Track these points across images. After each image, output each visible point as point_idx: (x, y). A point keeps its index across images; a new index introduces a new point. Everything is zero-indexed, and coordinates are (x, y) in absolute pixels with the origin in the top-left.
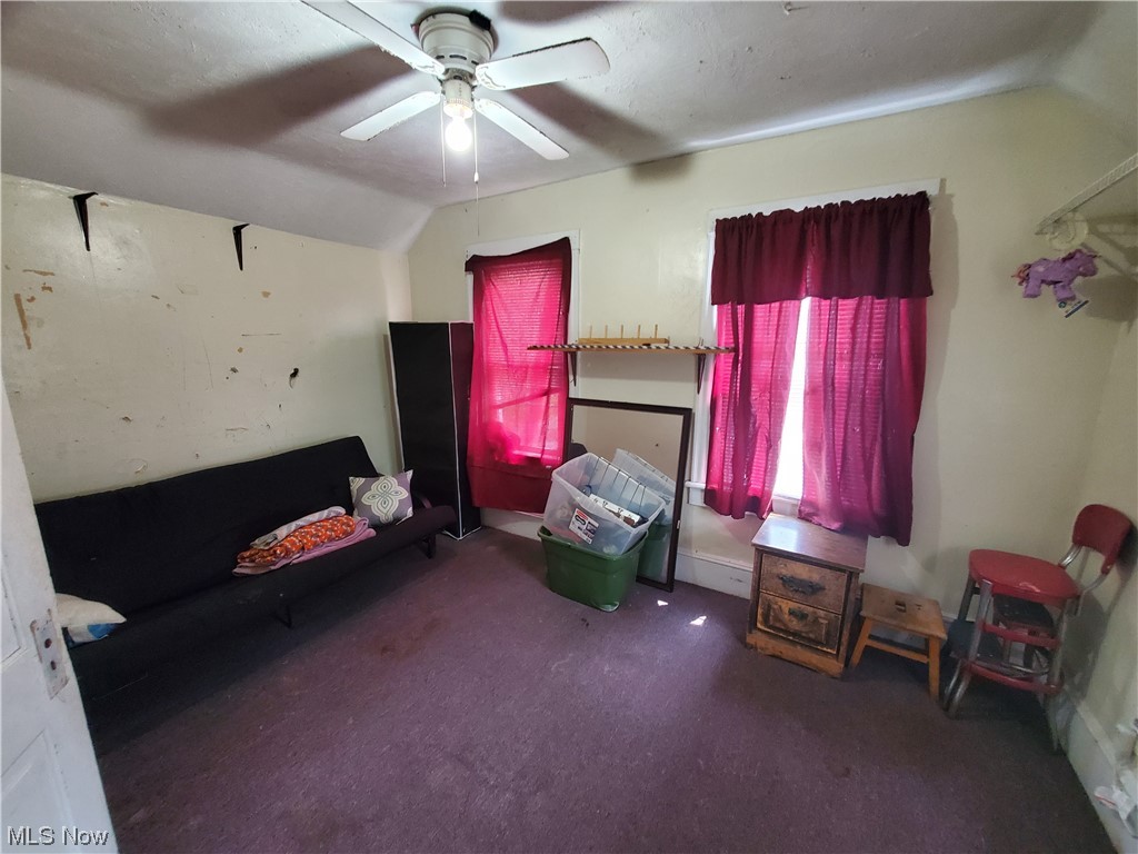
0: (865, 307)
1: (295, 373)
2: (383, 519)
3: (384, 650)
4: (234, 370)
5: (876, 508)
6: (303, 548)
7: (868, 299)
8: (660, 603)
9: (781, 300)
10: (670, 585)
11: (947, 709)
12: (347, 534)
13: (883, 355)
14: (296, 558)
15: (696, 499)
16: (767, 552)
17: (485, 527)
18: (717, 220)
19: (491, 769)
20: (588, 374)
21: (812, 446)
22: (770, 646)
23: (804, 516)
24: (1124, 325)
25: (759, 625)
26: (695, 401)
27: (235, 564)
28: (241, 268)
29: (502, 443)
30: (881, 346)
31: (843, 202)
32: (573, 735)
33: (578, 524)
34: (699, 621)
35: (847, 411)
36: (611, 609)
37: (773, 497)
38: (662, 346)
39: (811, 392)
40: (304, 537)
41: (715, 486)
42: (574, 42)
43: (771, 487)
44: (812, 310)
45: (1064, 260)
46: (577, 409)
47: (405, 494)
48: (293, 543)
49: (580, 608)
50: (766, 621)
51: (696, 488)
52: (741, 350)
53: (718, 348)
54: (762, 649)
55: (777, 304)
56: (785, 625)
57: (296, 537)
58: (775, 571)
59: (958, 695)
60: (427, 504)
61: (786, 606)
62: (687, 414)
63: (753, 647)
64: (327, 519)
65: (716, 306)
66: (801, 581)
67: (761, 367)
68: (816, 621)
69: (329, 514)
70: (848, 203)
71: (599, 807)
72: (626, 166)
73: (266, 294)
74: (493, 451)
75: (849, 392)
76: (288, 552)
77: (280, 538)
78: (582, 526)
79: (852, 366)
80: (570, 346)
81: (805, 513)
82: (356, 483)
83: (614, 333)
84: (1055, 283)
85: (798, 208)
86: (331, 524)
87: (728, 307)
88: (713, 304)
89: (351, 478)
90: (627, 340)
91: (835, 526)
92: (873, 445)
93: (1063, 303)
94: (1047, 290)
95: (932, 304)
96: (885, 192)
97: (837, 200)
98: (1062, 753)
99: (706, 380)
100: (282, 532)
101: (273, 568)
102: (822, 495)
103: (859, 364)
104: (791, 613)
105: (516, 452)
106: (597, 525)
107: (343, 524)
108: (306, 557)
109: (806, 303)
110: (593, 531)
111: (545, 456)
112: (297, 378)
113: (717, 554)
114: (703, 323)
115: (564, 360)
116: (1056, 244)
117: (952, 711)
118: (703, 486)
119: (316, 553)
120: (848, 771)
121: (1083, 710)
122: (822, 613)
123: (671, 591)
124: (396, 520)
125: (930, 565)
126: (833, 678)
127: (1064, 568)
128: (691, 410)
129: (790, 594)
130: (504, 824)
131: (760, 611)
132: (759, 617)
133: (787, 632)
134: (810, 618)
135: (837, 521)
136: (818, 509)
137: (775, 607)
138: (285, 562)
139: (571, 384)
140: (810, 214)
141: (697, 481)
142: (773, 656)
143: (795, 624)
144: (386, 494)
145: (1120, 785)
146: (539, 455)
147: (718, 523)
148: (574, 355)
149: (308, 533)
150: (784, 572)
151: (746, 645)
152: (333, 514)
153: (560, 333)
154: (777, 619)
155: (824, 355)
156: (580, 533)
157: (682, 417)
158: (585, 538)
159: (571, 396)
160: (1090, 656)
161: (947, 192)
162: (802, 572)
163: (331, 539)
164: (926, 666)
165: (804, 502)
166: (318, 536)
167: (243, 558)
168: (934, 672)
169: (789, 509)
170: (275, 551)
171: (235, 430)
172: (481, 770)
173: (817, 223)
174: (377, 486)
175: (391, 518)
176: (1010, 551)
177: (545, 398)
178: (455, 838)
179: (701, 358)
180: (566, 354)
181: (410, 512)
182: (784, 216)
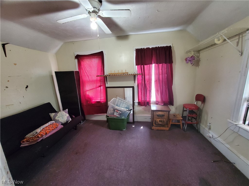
0: (164, 65)
1: (27, 87)
2: (63, 122)
3: (77, 153)
4: (7, 87)
5: (168, 100)
6: (46, 134)
7: (164, 64)
8: (133, 126)
9: (149, 64)
10: (134, 122)
11: (184, 131)
12: (57, 128)
13: (167, 74)
14: (45, 137)
15: (136, 104)
16: (154, 111)
17: (87, 120)
18: (136, 49)
19: (118, 168)
20: (110, 81)
21: (157, 91)
22: (156, 128)
23: (157, 104)
24: (197, 67)
25: (154, 125)
26: (134, 85)
27: (21, 144)
28: (6, 56)
29: (90, 99)
30: (166, 72)
31: (158, 47)
32: (131, 155)
33: (116, 113)
34: (142, 127)
35: (162, 84)
36: (124, 130)
37: (151, 101)
38: (127, 74)
39: (156, 81)
40: (46, 131)
41: (140, 101)
42: (126, 10)
43: (151, 100)
44: (155, 66)
45: (191, 57)
46: (108, 89)
47: (68, 115)
48: (43, 133)
49: (118, 131)
50: (155, 124)
51: (136, 102)
52: (143, 74)
53: (138, 74)
54: (155, 129)
55: (148, 65)
56: (159, 124)
57: (44, 131)
58: (156, 114)
59: (186, 128)
60: (74, 116)
61: (158, 120)
62: (133, 87)
63: (153, 129)
64: (50, 125)
65: (137, 66)
66: (161, 115)
67: (147, 77)
68: (164, 121)
69: (51, 123)
70: (159, 47)
71: (143, 166)
72: (115, 36)
73: (15, 64)
74: (88, 101)
75: (162, 81)
76: (42, 136)
77: (38, 133)
78: (117, 113)
79: (162, 76)
80: (106, 75)
81: (157, 103)
82: (52, 115)
83: (116, 72)
84: (190, 61)
85: (151, 47)
86: (52, 126)
87: (140, 66)
88: (136, 65)
89: (50, 114)
90: (120, 73)
91: (163, 104)
92: (166, 89)
93: (191, 64)
94: (189, 62)
95: (173, 64)
96: (165, 45)
97: (157, 46)
98: (200, 132)
99: (136, 80)
100: (38, 130)
101: (38, 141)
102: (159, 99)
103: (164, 76)
104: (160, 121)
105: (93, 101)
106: (121, 112)
107: (55, 125)
108: (47, 136)
109: (153, 65)
110: (120, 114)
111: (101, 101)
112: (28, 88)
113: (142, 114)
114: (134, 69)
115: (104, 79)
116: (190, 55)
117: (185, 130)
118: (138, 101)
119: (50, 134)
120: (177, 145)
121: (201, 124)
122: (165, 120)
123: (134, 124)
124: (67, 122)
125: (176, 108)
126: (167, 131)
127: (195, 104)
128: (134, 86)
129: (159, 118)
130: (127, 177)
131: (154, 122)
132: (154, 124)
133: (159, 125)
134: (163, 121)
135: (162, 103)
136: (159, 102)
137: (157, 121)
138: (41, 139)
139: (106, 84)
140: (153, 49)
141: (136, 101)
142: (157, 130)
143: (160, 123)
144: (62, 116)
145: (209, 133)
146: (100, 101)
147: (141, 108)
148: (106, 77)
149: (47, 129)
150: (157, 114)
151: (152, 129)
152: (52, 123)
153: (102, 72)
154: (157, 123)
155: (158, 74)
156: (117, 115)
157: (132, 88)
158: (118, 116)
159: (106, 86)
160: (201, 117)
161: (173, 46)
162: (160, 113)
163: (53, 130)
164: (180, 125)
165: (156, 101)
166: (50, 130)
167: (23, 142)
168: (181, 125)
169: (154, 103)
170: (38, 136)
171: (9, 105)
172: (116, 169)
173: (154, 50)
174: (59, 114)
175: (65, 121)
176: (188, 103)
177: (100, 87)
178: (119, 184)
179: (135, 76)
180: (104, 77)
181: (70, 119)
182: (148, 49)
